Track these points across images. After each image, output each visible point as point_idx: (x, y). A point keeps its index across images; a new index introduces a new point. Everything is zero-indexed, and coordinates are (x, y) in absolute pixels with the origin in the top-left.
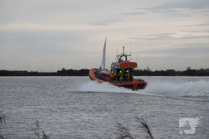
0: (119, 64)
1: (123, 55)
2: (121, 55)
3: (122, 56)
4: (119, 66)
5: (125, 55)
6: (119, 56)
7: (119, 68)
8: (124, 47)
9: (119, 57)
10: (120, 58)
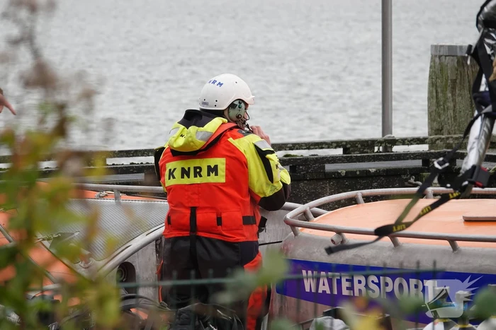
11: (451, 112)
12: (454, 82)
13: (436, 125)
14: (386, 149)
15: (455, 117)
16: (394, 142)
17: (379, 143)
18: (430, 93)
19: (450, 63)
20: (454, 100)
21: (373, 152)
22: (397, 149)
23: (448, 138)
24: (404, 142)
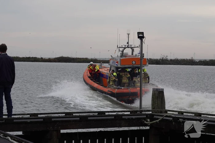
0: (119, 60)
1: (128, 46)
2: (124, 46)
3: (125, 48)
4: (119, 62)
5: (131, 45)
6: (120, 47)
7: (119, 66)
8: (128, 34)
9: (121, 49)
10: (123, 51)
11: (156, 104)
12: (157, 97)
13: (153, 107)
14: (140, 113)
15: (158, 105)
16: (142, 111)
17: (139, 111)
18: (152, 99)
19: (157, 92)
20: (157, 101)
21: (137, 113)
22: (143, 113)
23: (155, 110)
24: (145, 111)
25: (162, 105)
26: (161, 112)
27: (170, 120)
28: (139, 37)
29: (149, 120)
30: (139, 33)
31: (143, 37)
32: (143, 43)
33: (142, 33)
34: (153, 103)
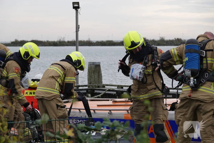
11: (93, 79)
12: (94, 71)
13: (89, 82)
14: (77, 88)
16: (79, 86)
18: (88, 74)
19: (93, 66)
20: (94, 76)
24: (82, 86)
25: (99, 80)
26: (98, 87)
27: (113, 94)
28: (74, 8)
29: (89, 95)
30: (74, 3)
31: (78, 7)
32: (79, 13)
33: (78, 3)
34: (89, 78)
